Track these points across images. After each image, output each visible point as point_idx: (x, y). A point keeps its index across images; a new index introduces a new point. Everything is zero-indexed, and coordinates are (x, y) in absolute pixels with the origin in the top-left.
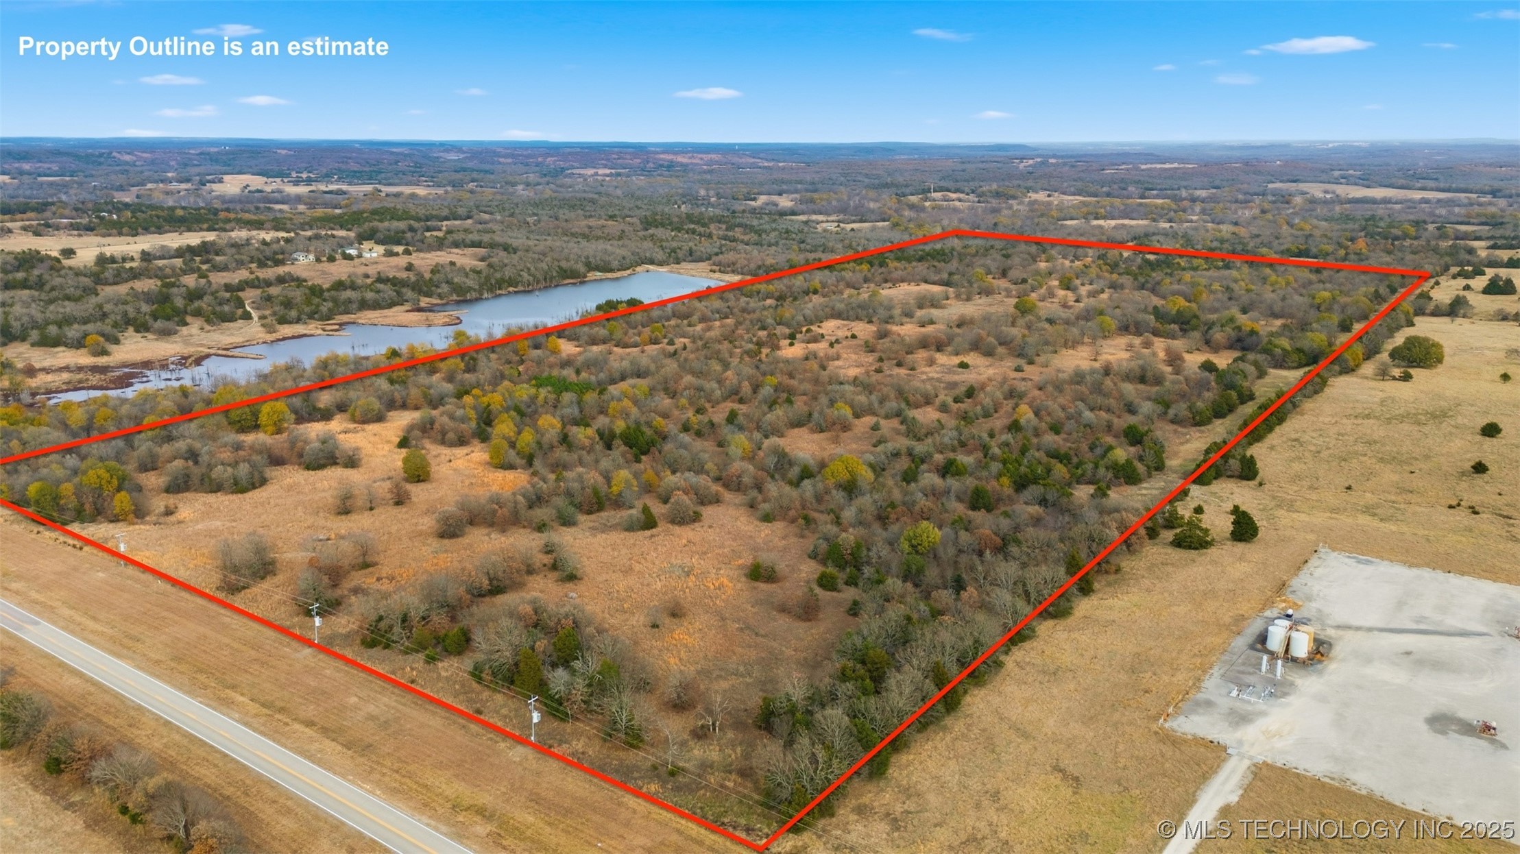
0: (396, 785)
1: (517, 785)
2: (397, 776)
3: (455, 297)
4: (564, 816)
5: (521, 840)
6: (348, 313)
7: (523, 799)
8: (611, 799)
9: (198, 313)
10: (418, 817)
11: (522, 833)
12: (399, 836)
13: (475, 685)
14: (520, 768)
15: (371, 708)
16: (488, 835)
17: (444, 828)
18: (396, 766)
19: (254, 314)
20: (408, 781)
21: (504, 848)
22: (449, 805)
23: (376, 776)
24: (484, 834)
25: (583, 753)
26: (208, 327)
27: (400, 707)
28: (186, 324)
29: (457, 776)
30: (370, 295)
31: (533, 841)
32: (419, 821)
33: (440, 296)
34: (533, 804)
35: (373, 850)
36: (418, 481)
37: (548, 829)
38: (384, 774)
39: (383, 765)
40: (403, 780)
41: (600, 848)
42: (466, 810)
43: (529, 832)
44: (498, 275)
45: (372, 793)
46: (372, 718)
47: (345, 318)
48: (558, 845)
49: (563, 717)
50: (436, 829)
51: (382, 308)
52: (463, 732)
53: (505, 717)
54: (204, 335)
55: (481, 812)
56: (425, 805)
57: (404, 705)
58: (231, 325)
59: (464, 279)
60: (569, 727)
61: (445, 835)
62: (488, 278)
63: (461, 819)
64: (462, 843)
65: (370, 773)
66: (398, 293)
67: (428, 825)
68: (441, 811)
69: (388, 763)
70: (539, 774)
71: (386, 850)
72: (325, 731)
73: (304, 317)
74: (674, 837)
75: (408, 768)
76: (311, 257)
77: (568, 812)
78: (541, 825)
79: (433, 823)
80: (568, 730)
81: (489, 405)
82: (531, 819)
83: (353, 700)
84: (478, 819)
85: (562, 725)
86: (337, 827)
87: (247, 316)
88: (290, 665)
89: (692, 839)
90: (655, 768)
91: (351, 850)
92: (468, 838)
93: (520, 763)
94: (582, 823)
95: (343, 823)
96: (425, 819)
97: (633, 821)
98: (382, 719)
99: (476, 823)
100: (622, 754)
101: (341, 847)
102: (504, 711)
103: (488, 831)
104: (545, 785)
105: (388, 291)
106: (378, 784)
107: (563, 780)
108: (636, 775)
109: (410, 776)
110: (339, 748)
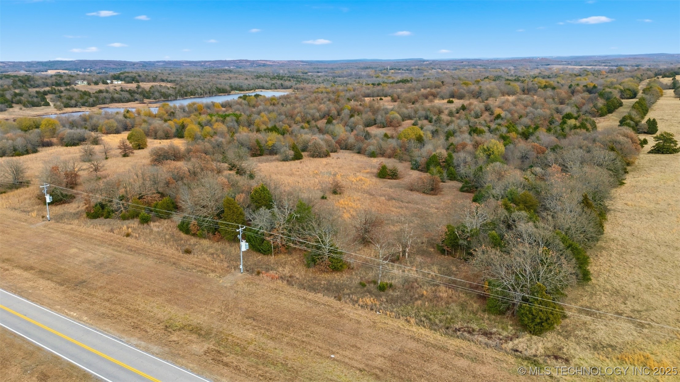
0: (106, 312)
1: (231, 305)
2: (107, 304)
3: (162, 99)
4: (287, 329)
5: (243, 355)
6: (104, 104)
7: (239, 317)
8: (330, 312)
9: (19, 102)
10: (126, 339)
11: (244, 349)
12: (102, 359)
13: (183, 235)
14: (232, 292)
15: (89, 255)
16: (205, 353)
17: (156, 348)
18: (107, 296)
19: (51, 103)
20: (118, 307)
21: (226, 365)
22: (161, 326)
23: (85, 305)
24: (201, 352)
25: (290, 277)
26: (24, 108)
27: (116, 253)
28: (12, 107)
29: (169, 301)
30: (116, 96)
31: (258, 357)
32: (127, 342)
33: (155, 99)
34: (250, 321)
35: (70, 376)
36: (139, 149)
37: (271, 344)
38: (94, 303)
39: (93, 296)
40: (113, 307)
41: (334, 359)
42: (179, 330)
43: (251, 348)
44: (185, 90)
45: (79, 319)
46: (89, 262)
47: (103, 106)
48: (286, 359)
49: (266, 252)
50: (147, 350)
51: (123, 102)
52: (174, 267)
53: (212, 254)
54: (21, 111)
55: (196, 330)
56: (135, 327)
57: (121, 252)
58: (38, 108)
59: (167, 90)
60: (272, 259)
61: (157, 355)
62: (179, 91)
63: (174, 338)
64: (176, 363)
65: (79, 303)
66: (132, 96)
67: (137, 346)
68: (151, 331)
69: (100, 294)
70: (251, 295)
71: (86, 375)
72: (42, 273)
73: (79, 104)
74: (412, 345)
75: (120, 297)
76: (85, 83)
77: (288, 326)
78: (263, 340)
79: (143, 344)
80: (272, 261)
81: (183, 123)
82: (251, 335)
83: (74, 250)
84: (194, 337)
85: (266, 258)
86: (31, 354)
87: (47, 104)
88: (22, 232)
89: (434, 346)
90: (363, 285)
91: (44, 377)
92: (183, 357)
93: (231, 288)
94: (307, 336)
95: (40, 349)
96: (134, 341)
97: (361, 331)
98: (98, 262)
99: (191, 341)
100: (327, 276)
101: (32, 375)
102: (211, 251)
103: (205, 348)
104: (260, 304)
105: (127, 95)
106: (86, 311)
107: (276, 299)
108: (347, 291)
109: (120, 303)
110: (53, 285)
